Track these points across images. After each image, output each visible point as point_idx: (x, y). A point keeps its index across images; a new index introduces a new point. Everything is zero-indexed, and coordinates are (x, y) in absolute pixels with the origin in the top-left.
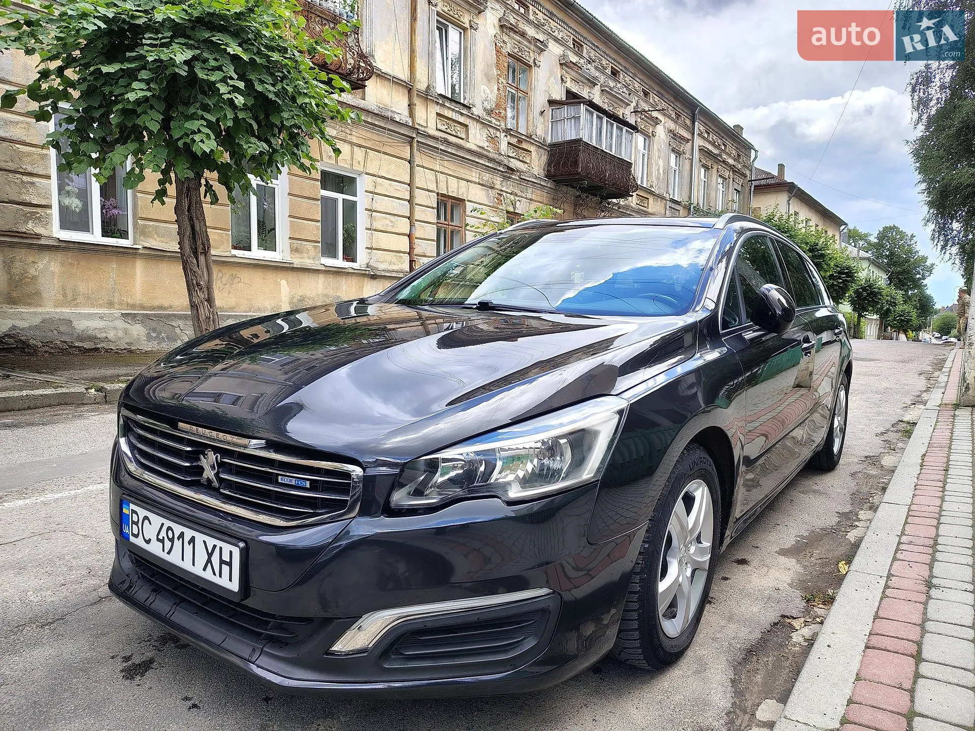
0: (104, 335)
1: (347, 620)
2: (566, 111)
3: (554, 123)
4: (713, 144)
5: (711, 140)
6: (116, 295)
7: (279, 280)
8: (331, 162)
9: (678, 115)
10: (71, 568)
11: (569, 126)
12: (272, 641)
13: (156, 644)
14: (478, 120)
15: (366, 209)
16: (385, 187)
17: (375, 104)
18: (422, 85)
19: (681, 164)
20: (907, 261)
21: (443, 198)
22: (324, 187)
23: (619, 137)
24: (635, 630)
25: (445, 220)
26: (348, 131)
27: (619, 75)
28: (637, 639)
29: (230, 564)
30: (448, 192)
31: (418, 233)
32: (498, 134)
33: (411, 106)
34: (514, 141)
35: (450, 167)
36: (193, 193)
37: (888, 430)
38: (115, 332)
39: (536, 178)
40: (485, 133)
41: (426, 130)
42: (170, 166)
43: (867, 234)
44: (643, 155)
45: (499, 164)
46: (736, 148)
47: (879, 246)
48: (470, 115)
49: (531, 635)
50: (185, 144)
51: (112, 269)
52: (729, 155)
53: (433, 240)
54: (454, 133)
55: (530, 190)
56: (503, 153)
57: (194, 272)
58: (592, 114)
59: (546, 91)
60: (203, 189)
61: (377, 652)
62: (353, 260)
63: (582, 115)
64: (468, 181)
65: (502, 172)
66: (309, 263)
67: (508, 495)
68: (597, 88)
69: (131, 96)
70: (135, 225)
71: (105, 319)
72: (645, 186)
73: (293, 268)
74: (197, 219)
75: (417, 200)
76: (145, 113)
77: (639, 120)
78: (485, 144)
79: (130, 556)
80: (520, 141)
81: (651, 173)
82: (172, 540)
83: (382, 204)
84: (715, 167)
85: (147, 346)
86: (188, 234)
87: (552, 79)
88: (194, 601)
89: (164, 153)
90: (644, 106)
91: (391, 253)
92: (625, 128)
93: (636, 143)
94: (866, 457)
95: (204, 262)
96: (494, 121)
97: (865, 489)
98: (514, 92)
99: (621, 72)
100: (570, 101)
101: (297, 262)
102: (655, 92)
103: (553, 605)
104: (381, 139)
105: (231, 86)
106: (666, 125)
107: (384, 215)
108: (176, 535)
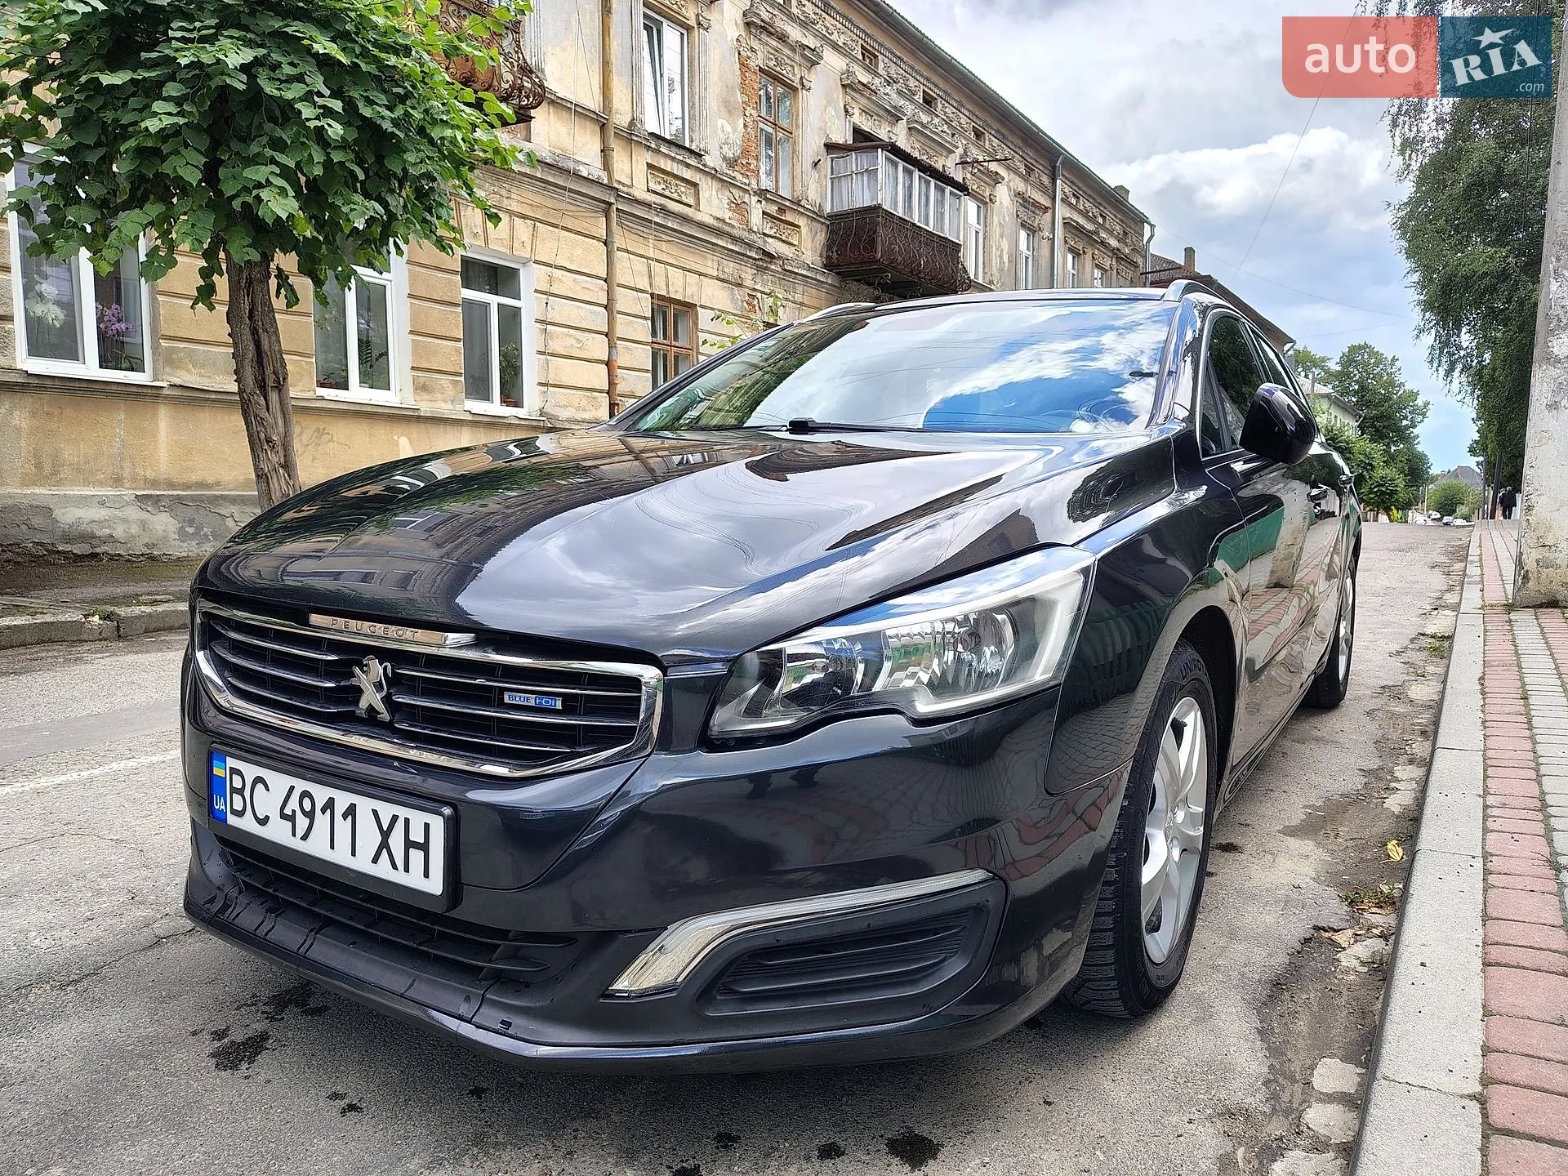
0: (108, 531)
1: (639, 934)
2: (854, 161)
3: (836, 181)
4: (1085, 214)
5: (1081, 208)
6: (127, 464)
7: (396, 438)
8: (479, 243)
9: (1029, 170)
10: (99, 893)
11: (860, 186)
12: (501, 980)
13: (267, 1009)
14: (714, 175)
15: (537, 321)
16: (567, 284)
17: (548, 148)
18: (621, 119)
19: (1036, 247)
20: (1387, 399)
21: (661, 303)
22: (467, 284)
23: (940, 203)
24: (1108, 947)
25: (665, 338)
26: (503, 192)
27: (936, 104)
28: (1111, 964)
29: (424, 847)
30: (668, 293)
31: (621, 359)
32: (746, 198)
33: (605, 151)
34: (772, 209)
35: (670, 251)
36: (257, 288)
37: (1406, 648)
38: (125, 527)
39: (809, 268)
40: (725, 196)
41: (631, 191)
42: (218, 242)
43: (1323, 358)
44: (977, 232)
45: (750, 246)
46: (1121, 221)
47: (1343, 376)
48: (701, 167)
49: (956, 953)
50: (244, 204)
51: (117, 422)
52: (1111, 232)
53: (647, 371)
54: (675, 196)
55: (800, 289)
56: (755, 229)
57: (262, 419)
58: (896, 165)
59: (820, 129)
60: (273, 283)
61: (694, 990)
62: (518, 404)
63: (879, 167)
64: (700, 274)
65: (755, 259)
66: (445, 409)
67: (915, 708)
68: (902, 125)
69: (153, 125)
70: (155, 347)
71: (107, 505)
72: (980, 281)
73: (419, 417)
74: (265, 330)
75: (619, 306)
76: (176, 152)
77: (969, 176)
78: (727, 215)
79: (222, 855)
80: (781, 210)
81: (990, 261)
82: (310, 815)
83: (562, 311)
84: (1089, 251)
85: (179, 549)
86: (251, 356)
87: (830, 109)
88: (350, 922)
89: (208, 220)
90: (976, 153)
91: (579, 392)
92: (948, 189)
93: (966, 212)
94: (1382, 687)
95: (278, 403)
96: (739, 177)
97: (1394, 735)
98: (770, 130)
99: (940, 99)
100: (860, 145)
101: (426, 407)
102: (993, 132)
103: (993, 900)
104: (558, 205)
105: (320, 107)
106: (1011, 184)
107: (566, 330)
108: (319, 806)
